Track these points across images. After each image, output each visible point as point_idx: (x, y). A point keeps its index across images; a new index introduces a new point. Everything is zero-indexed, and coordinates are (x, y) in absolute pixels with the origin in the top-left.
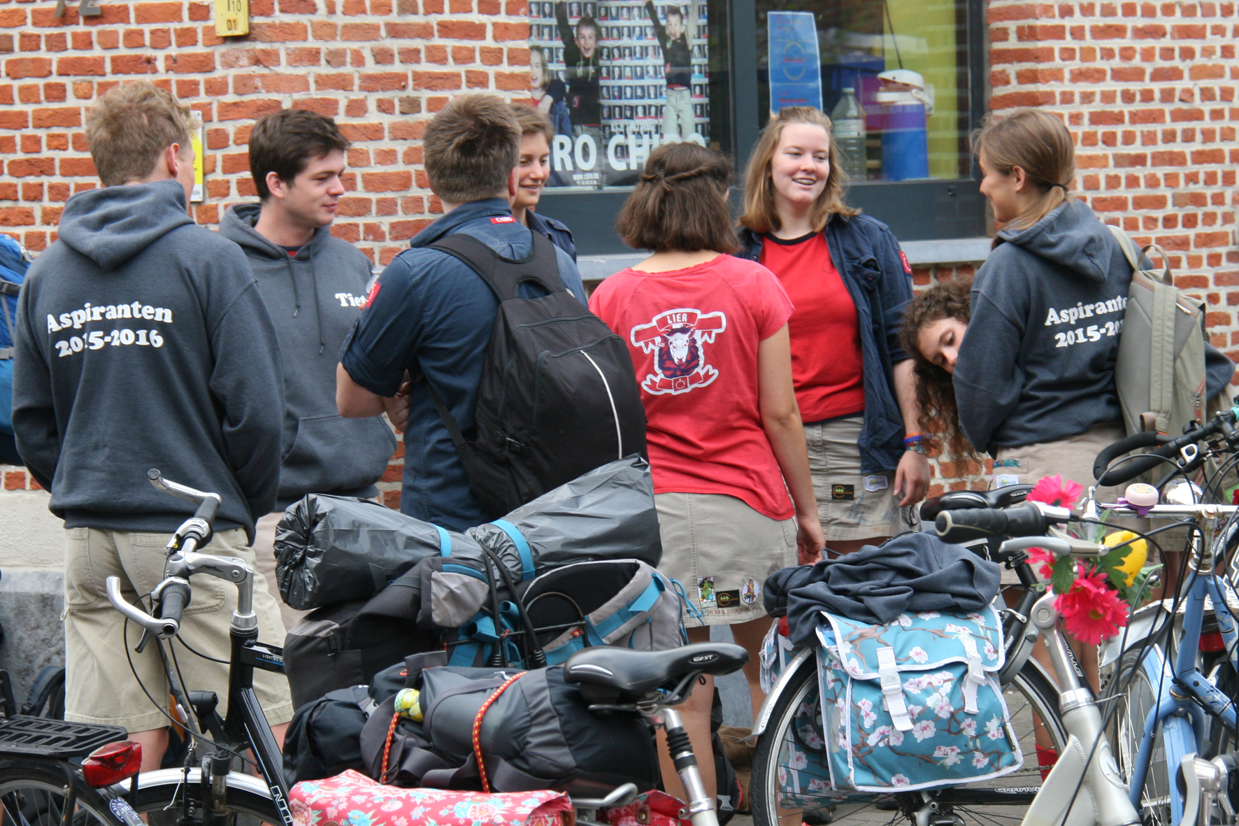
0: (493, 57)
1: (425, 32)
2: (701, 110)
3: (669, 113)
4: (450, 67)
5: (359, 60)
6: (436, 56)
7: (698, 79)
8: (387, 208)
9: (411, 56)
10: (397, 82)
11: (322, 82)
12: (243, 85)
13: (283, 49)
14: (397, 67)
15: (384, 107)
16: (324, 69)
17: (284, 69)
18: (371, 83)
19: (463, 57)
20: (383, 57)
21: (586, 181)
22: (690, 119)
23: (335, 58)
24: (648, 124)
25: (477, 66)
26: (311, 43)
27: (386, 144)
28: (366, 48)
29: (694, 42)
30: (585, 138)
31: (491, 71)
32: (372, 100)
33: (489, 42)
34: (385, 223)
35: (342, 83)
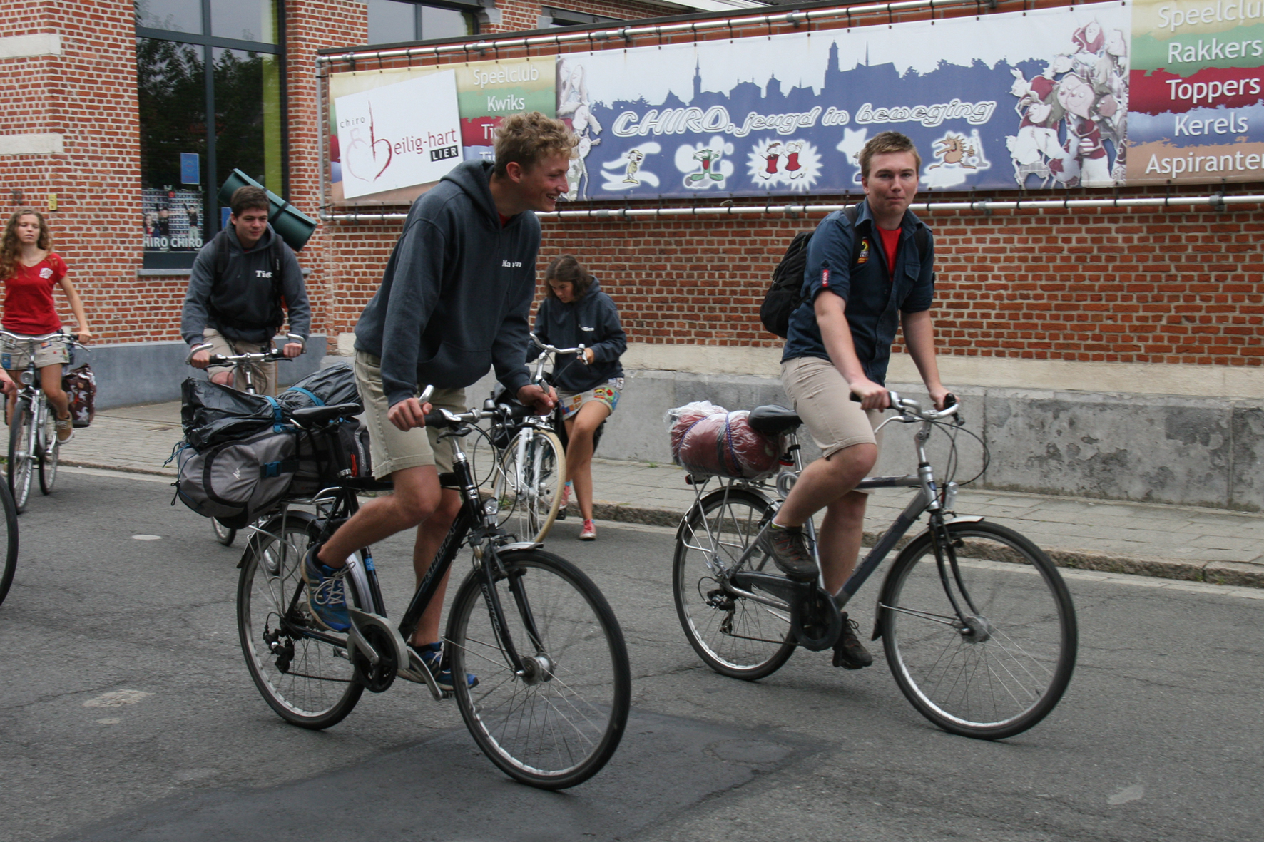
0: (131, 217)
1: (110, 210)
2: (200, 232)
3: (191, 234)
4: (118, 219)
5: (90, 217)
6: (114, 216)
7: (200, 224)
8: (98, 255)
9: (106, 216)
10: (102, 223)
11: (79, 222)
12: (56, 222)
13: (67, 214)
14: (101, 219)
15: (98, 229)
16: (79, 219)
17: (67, 219)
18: (93, 223)
19: (122, 217)
20: (97, 216)
21: (164, 250)
22: (197, 234)
23: (83, 216)
24: (184, 235)
25: (126, 219)
26: (75, 212)
27: (98, 239)
28: (92, 214)
29: (199, 215)
30: (164, 238)
31: (130, 221)
32: (94, 227)
33: (130, 213)
34: (97, 258)
35: (85, 223)
